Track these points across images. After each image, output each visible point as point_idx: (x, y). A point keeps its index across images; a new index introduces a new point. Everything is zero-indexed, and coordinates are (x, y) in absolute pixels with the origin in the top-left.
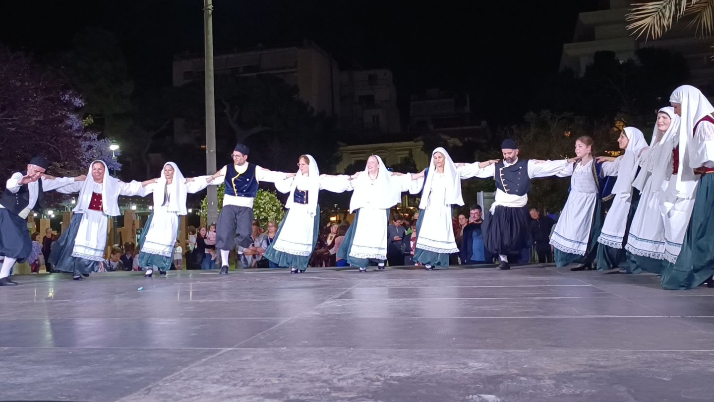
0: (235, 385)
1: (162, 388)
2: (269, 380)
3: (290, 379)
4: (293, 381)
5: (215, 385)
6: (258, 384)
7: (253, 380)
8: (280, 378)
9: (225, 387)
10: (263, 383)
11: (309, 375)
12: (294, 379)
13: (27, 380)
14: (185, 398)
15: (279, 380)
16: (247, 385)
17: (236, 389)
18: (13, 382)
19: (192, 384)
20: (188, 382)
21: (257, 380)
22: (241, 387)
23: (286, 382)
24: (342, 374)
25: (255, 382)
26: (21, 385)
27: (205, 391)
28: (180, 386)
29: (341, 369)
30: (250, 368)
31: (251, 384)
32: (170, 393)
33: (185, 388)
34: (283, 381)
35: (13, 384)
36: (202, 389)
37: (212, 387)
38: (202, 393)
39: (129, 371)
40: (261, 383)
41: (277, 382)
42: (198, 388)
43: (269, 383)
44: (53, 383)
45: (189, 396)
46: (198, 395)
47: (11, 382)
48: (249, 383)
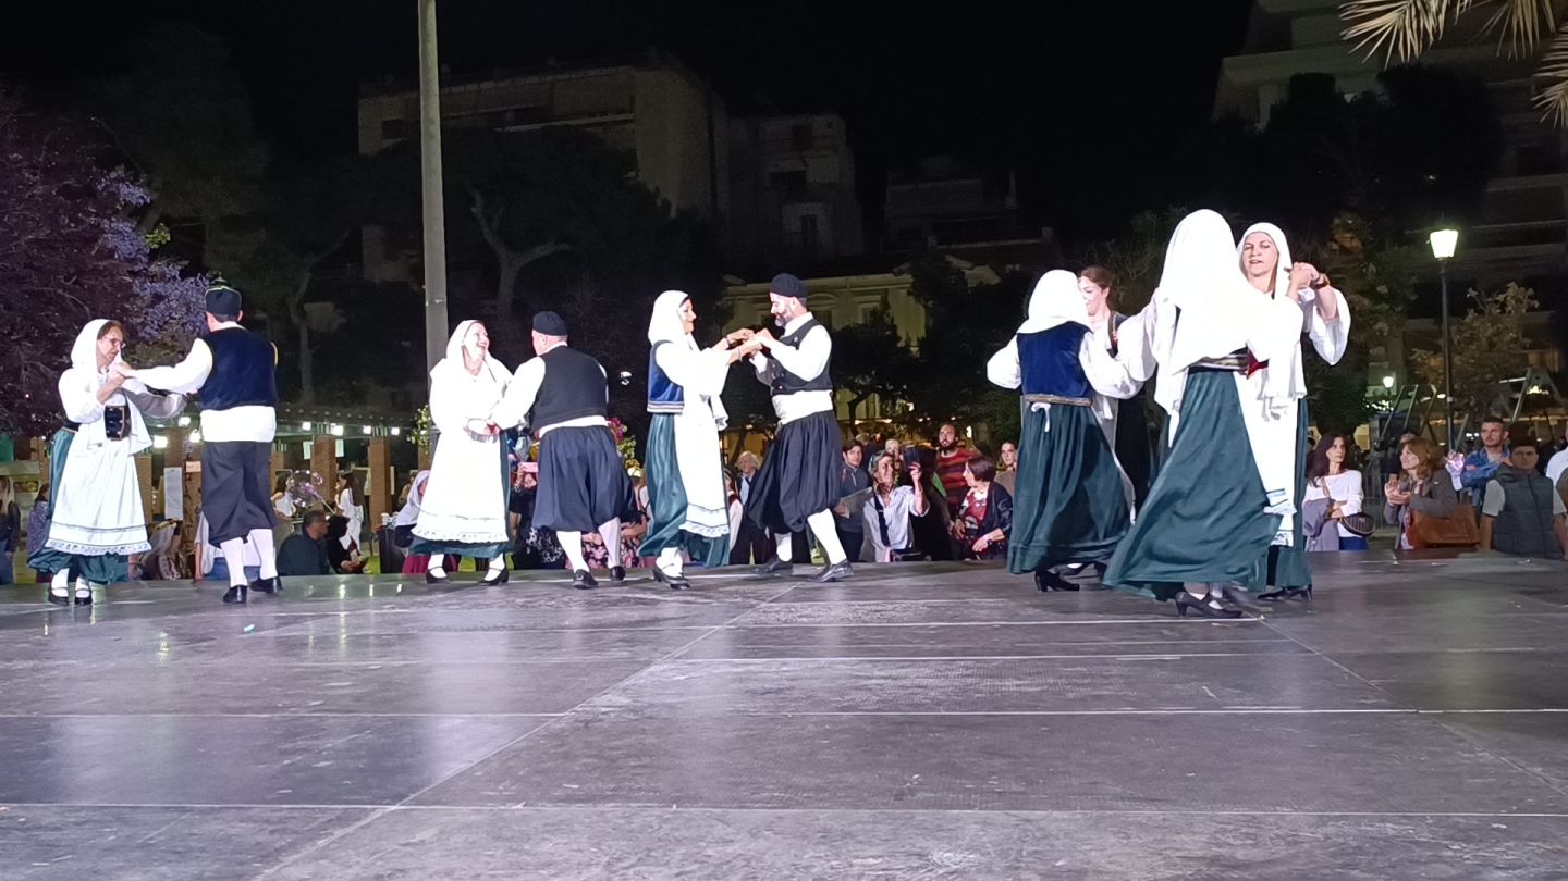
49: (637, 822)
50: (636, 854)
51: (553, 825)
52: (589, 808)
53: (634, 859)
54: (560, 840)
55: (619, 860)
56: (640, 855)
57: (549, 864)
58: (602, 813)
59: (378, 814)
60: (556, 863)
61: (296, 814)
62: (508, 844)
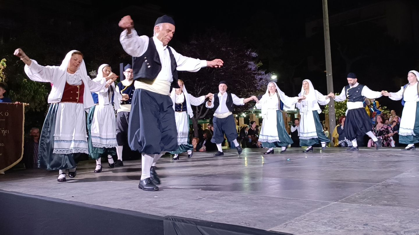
0: (335, 228)
1: (293, 225)
2: (358, 227)
3: (371, 228)
4: (373, 229)
5: (324, 226)
6: (350, 229)
7: (347, 226)
8: (365, 226)
9: (330, 228)
10: (353, 229)
11: (384, 226)
12: (374, 228)
13: (227, 211)
14: (306, 232)
15: (363, 227)
16: (343, 229)
17: (336, 230)
18: (221, 212)
19: (310, 224)
20: (308, 222)
21: (350, 225)
22: (339, 229)
23: (368, 229)
24: (407, 228)
25: (348, 227)
26: (224, 214)
27: (317, 230)
28: (304, 224)
29: (408, 224)
30: (347, 217)
31: (346, 228)
32: (297, 228)
33: (306, 226)
34: (366, 229)
35: (221, 213)
36: (316, 228)
37: (322, 227)
38: (316, 230)
39: (277, 212)
40: (352, 228)
41: (362, 229)
42: (313, 227)
43: (357, 229)
44: (239, 215)
45: (307, 231)
46: (313, 231)
47: (220, 212)
48: (344, 228)
49: (407, 213)
50: (408, 220)
51: (382, 211)
52: (391, 207)
53: (408, 221)
54: (384, 215)
55: (403, 221)
56: (409, 220)
57: (382, 220)
58: (395, 209)
59: (332, 204)
60: (385, 220)
61: (311, 202)
62: (369, 214)
